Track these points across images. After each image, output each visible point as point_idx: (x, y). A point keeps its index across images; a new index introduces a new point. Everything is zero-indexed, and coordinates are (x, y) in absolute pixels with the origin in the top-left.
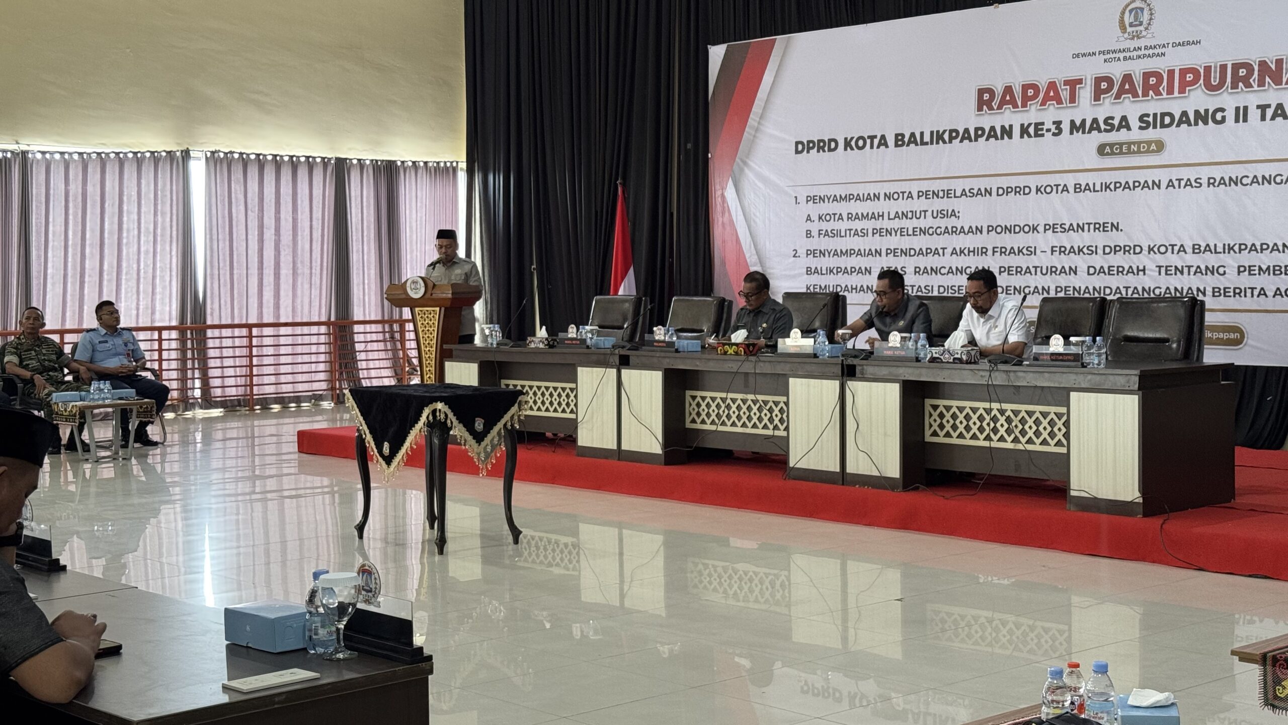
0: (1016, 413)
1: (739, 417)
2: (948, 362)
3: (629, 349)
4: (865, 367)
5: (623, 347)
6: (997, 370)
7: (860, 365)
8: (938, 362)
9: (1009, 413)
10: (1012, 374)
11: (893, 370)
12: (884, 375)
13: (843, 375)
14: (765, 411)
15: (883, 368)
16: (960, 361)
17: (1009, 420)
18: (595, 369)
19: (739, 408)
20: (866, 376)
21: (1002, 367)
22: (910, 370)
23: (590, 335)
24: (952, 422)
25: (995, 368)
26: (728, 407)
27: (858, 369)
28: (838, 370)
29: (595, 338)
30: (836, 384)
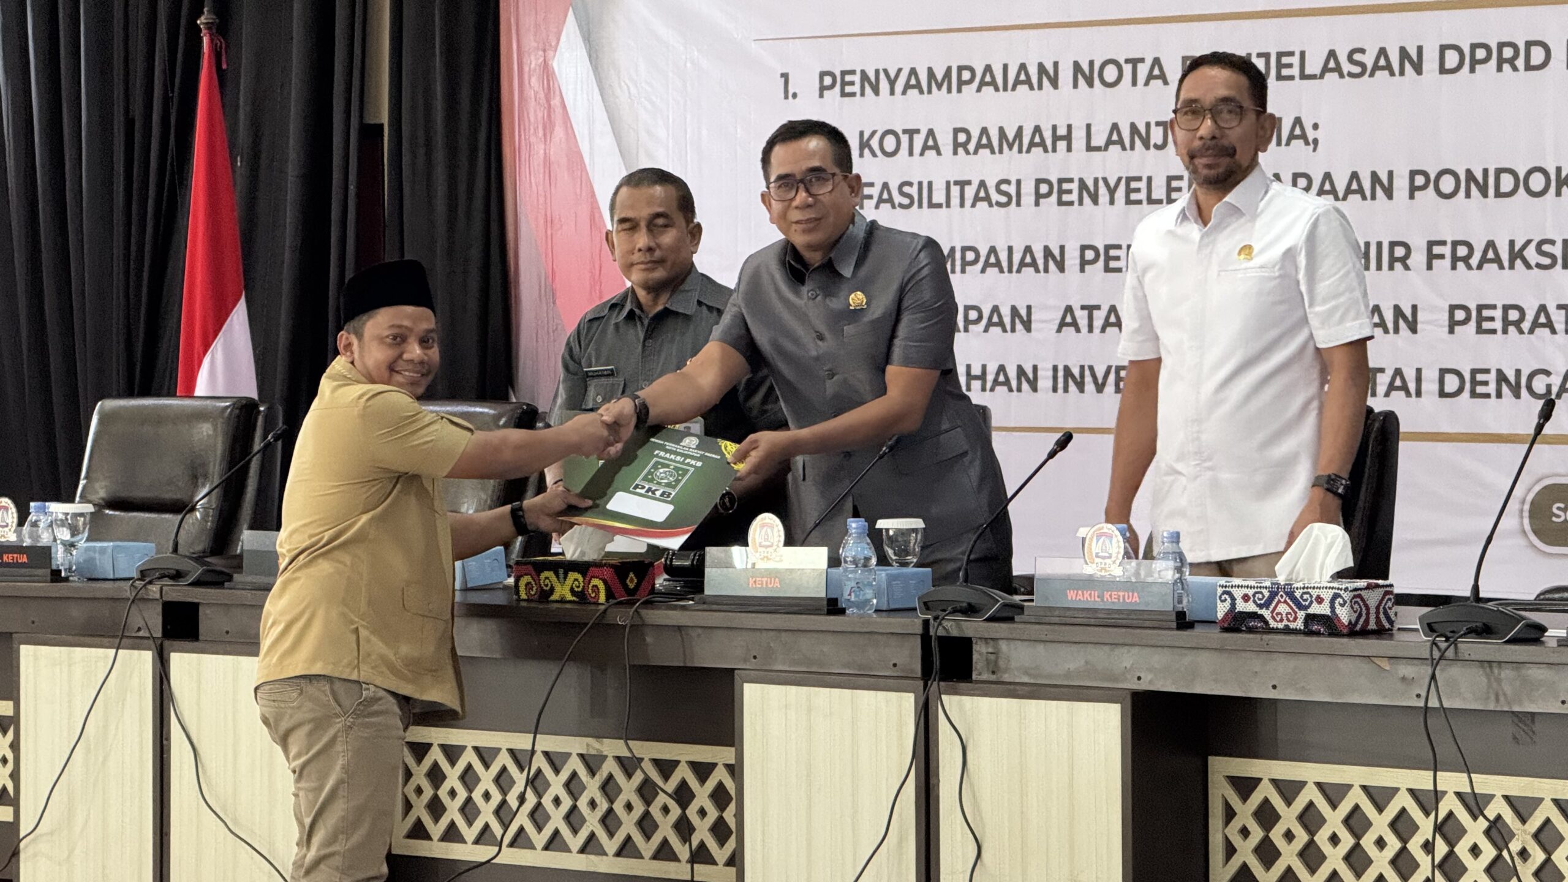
0: (1522, 807)
1: (573, 818)
2: (1287, 631)
3: (197, 583)
4: (1003, 646)
5: (177, 575)
6: (1456, 660)
7: (986, 640)
8: (1251, 630)
9: (1497, 808)
10: (1507, 673)
11: (1100, 657)
12: (1068, 674)
13: (927, 674)
14: (662, 799)
15: (1064, 650)
16: (1328, 625)
17: (1497, 832)
18: (79, 651)
19: (573, 785)
20: (1006, 677)
21: (1472, 647)
22: (1158, 658)
23: (64, 534)
24: (1302, 837)
25: (1450, 653)
26: (536, 782)
27: (980, 653)
28: (910, 656)
29: (82, 543)
30: (906, 703)
